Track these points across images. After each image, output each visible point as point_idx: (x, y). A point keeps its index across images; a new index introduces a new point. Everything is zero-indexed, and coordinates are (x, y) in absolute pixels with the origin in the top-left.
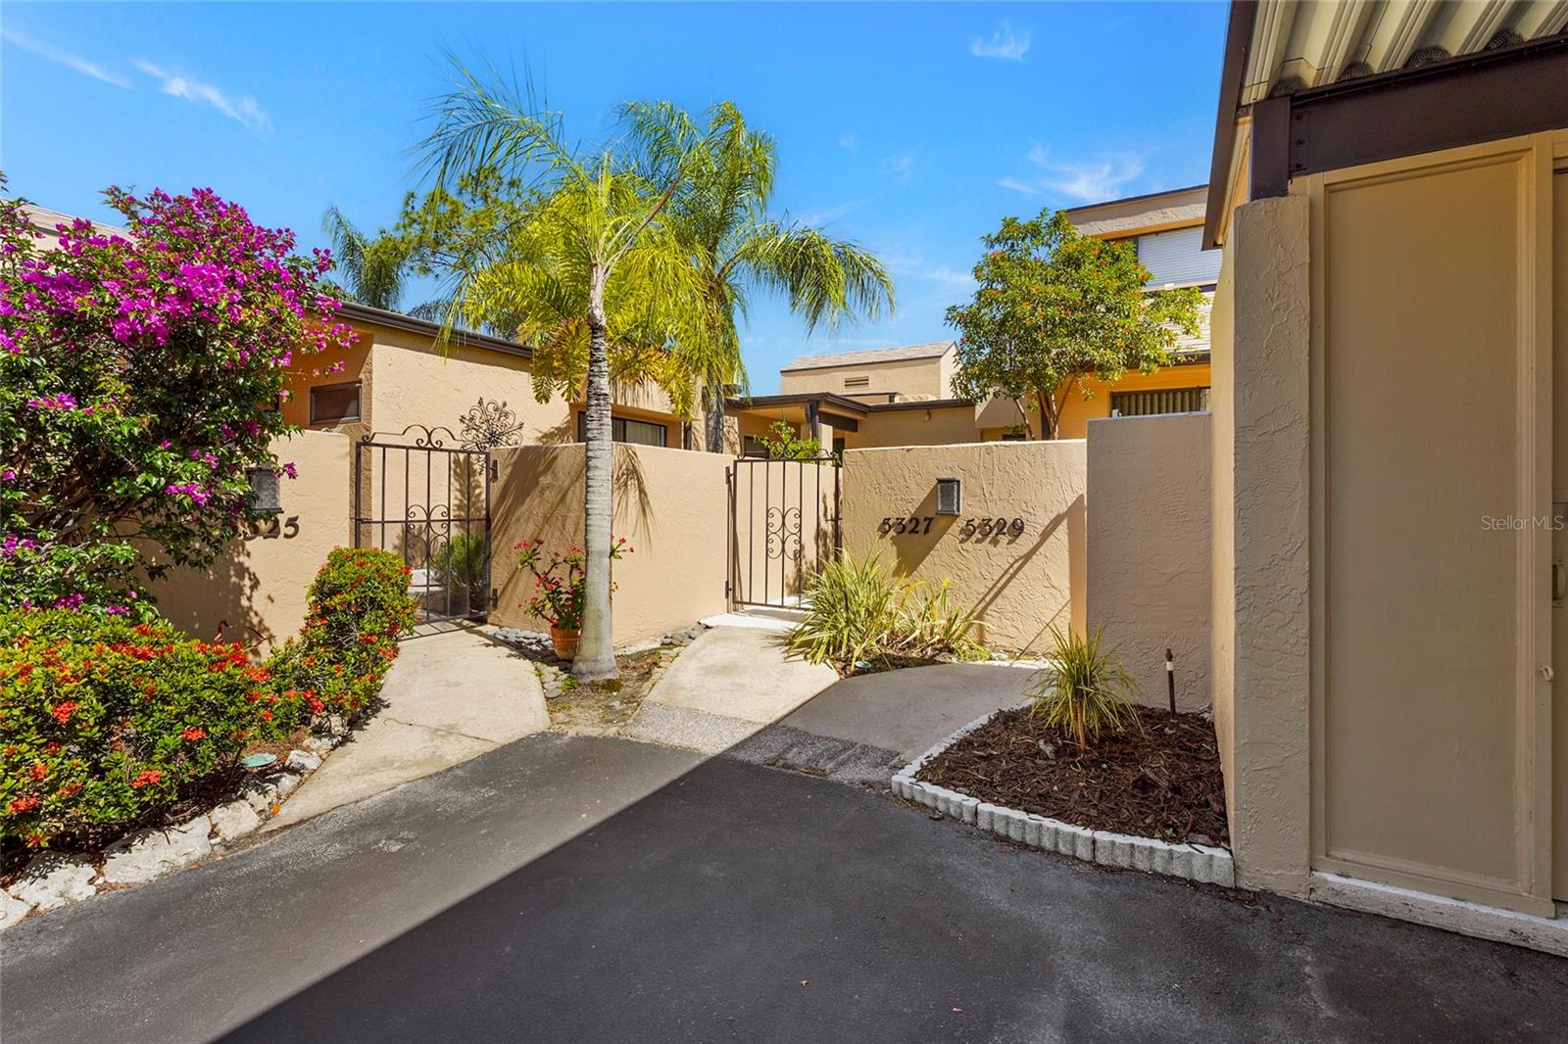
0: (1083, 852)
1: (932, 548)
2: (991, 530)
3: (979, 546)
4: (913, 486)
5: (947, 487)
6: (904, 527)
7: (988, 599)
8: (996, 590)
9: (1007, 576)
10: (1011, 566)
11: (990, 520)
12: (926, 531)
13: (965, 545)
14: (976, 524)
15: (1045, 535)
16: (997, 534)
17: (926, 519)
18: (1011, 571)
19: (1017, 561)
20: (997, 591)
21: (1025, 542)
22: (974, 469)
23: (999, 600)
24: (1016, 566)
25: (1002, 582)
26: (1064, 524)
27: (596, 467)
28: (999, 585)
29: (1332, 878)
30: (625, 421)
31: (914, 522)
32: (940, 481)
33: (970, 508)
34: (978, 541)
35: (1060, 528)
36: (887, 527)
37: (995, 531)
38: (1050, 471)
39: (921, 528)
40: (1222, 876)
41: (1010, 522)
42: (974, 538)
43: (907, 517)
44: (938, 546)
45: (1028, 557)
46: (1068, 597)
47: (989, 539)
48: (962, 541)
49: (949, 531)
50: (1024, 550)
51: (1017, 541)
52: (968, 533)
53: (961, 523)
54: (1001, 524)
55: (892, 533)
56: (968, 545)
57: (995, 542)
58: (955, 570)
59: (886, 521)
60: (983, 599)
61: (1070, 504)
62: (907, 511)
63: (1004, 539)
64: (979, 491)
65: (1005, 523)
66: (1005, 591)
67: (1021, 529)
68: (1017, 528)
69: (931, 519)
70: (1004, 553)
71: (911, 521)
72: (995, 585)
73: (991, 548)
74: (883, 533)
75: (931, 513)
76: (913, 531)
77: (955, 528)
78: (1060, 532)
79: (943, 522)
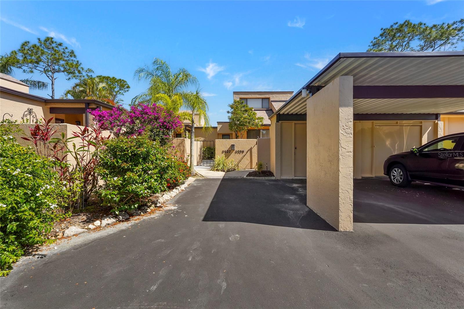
0: (264, 179)
1: (230, 155)
4: (227, 145)
5: (233, 146)
11: (239, 151)
12: (230, 152)
14: (237, 151)
15: (247, 152)
18: (242, 158)
20: (240, 161)
21: (244, 154)
22: (237, 143)
23: (240, 162)
29: (282, 177)
32: (232, 145)
33: (236, 149)
34: (237, 154)
38: (247, 143)
39: (229, 152)
40: (274, 179)
45: (244, 156)
46: (250, 161)
53: (235, 151)
54: (241, 151)
56: (236, 154)
57: (240, 154)
58: (234, 158)
59: (223, 151)
60: (238, 162)
62: (226, 149)
63: (241, 153)
64: (237, 146)
68: (243, 152)
69: (230, 151)
70: (241, 155)
74: (223, 153)
75: (230, 150)
76: (227, 152)
77: (234, 152)
78: (249, 152)
79: (232, 151)
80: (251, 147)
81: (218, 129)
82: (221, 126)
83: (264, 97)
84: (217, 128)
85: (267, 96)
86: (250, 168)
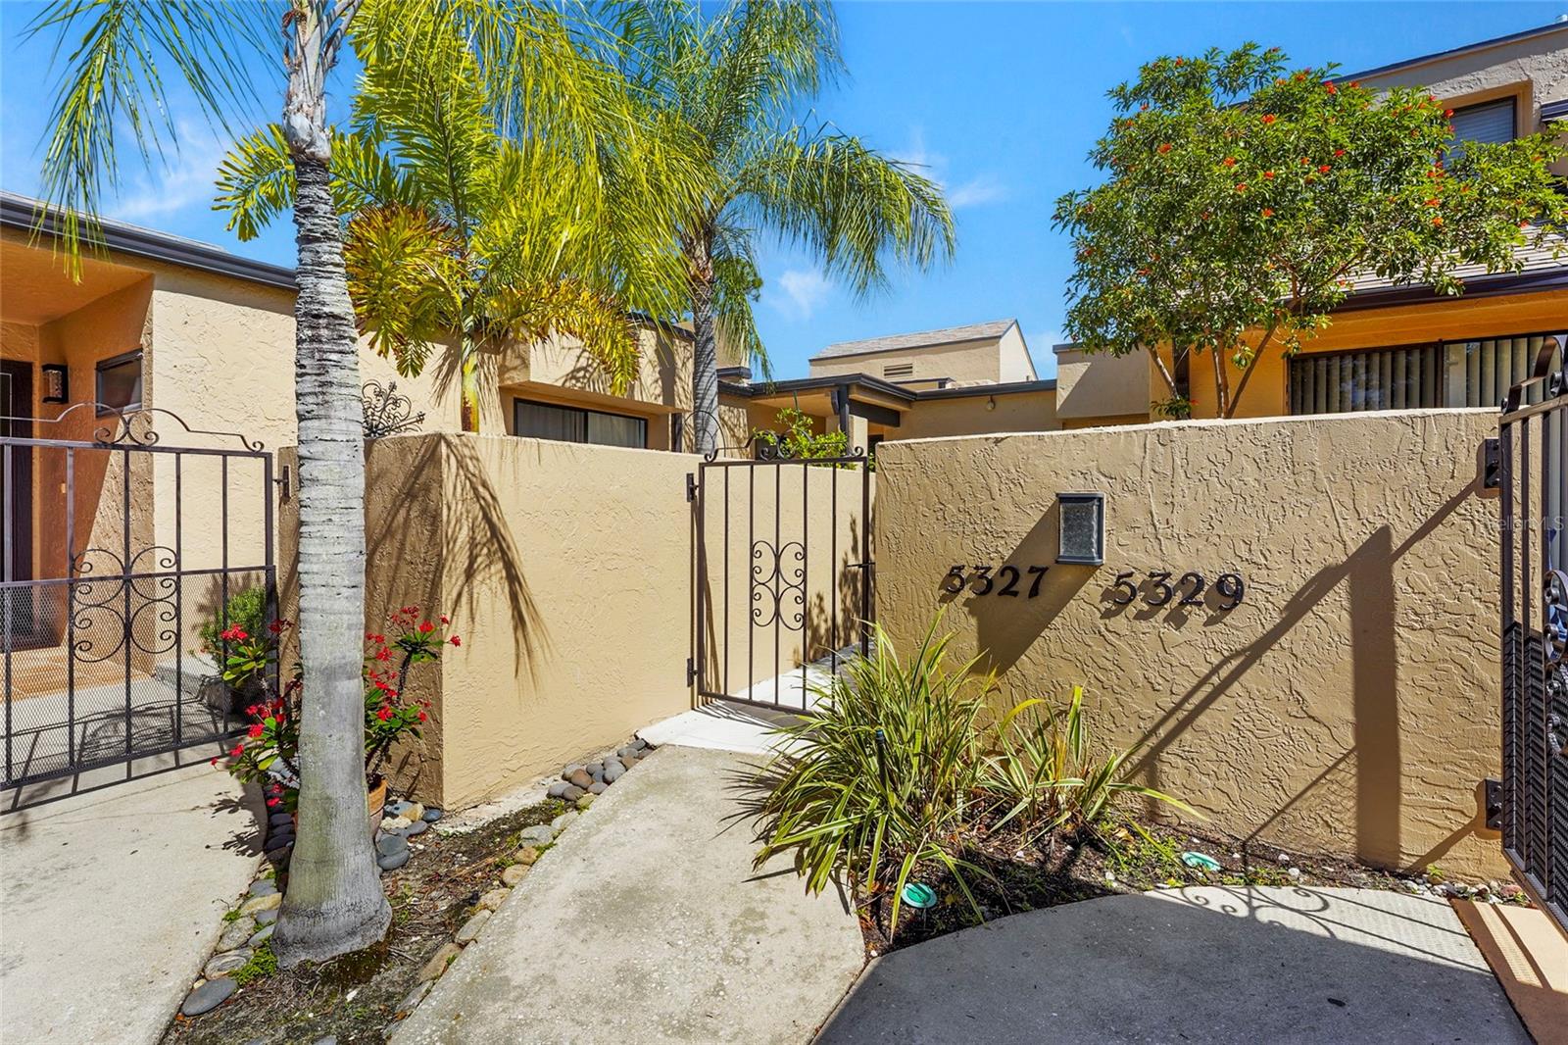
1: (1045, 624)
2: (1169, 595)
3: (1143, 625)
4: (1008, 508)
5: (1077, 511)
6: (990, 583)
7: (1162, 732)
8: (1181, 715)
9: (1207, 689)
10: (1215, 671)
11: (1168, 575)
12: (1034, 592)
13: (1112, 623)
14: (1137, 580)
15: (1298, 607)
16: (1182, 604)
17: (1032, 570)
18: (1215, 680)
19: (1226, 660)
20: (1184, 718)
21: (1245, 625)
22: (1132, 474)
23: (1187, 735)
24: (1224, 672)
25: (1196, 700)
26: (1341, 590)
27: (314, 481)
28: (1189, 706)
30: (586, 412)
31: (1009, 575)
32: (1063, 499)
33: (1123, 551)
34: (1141, 616)
35: (1330, 597)
36: (957, 582)
37: (1178, 597)
38: (1306, 479)
39: (1025, 583)
41: (1211, 580)
42: (1131, 610)
43: (996, 566)
44: (1057, 621)
45: (1254, 652)
46: (1352, 743)
47: (1163, 613)
48: (1107, 614)
49: (1081, 593)
50: (1247, 638)
51: (1228, 619)
52: (1119, 598)
53: (1103, 580)
54: (1192, 585)
55: (967, 593)
56: (1120, 623)
57: (1177, 619)
58: (1092, 671)
59: (955, 571)
60: (1154, 731)
61: (1353, 549)
62: (996, 554)
63: (1197, 616)
64: (1142, 519)
65: (1201, 582)
66: (1203, 720)
67: (1238, 596)
68: (1228, 594)
69: (1043, 570)
70: (1199, 642)
71: (1002, 572)
72: (1179, 706)
73: (1171, 633)
74: (950, 592)
75: (1044, 559)
76: (1008, 591)
77: (1093, 588)
78: (1336, 608)
79: (1067, 576)
80: (1384, 534)
81: (1062, 395)
82: (1080, 369)
83: (1465, 91)
84: (1055, 389)
85: (1496, 77)
86: (1345, 843)
